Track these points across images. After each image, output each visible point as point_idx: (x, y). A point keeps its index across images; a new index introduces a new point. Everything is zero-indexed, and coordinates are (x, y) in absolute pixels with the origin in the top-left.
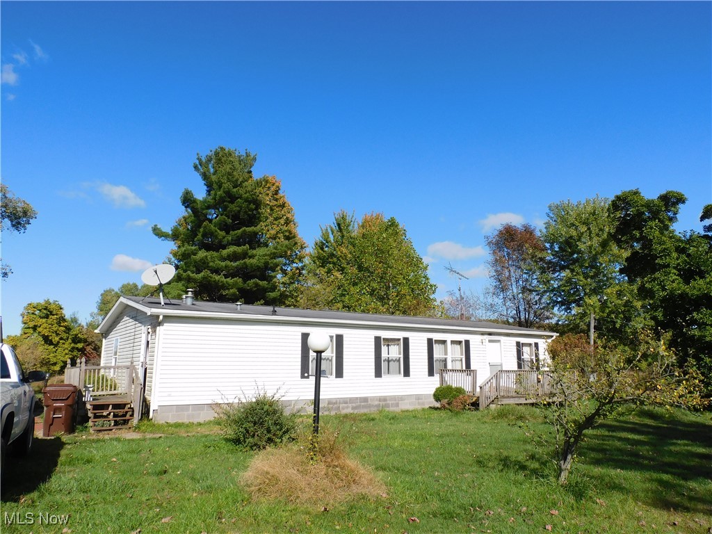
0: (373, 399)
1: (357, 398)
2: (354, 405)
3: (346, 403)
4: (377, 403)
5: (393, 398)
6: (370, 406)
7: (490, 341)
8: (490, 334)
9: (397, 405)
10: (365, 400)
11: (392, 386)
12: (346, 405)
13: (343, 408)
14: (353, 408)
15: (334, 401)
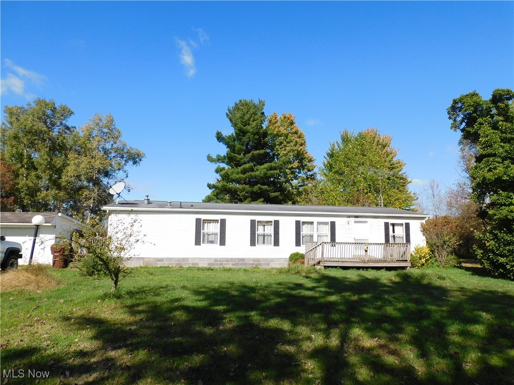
0: (249, 259)
1: (236, 259)
2: (233, 263)
3: (228, 261)
4: (251, 262)
5: (266, 260)
6: (246, 264)
7: (356, 222)
8: (357, 217)
9: (268, 264)
10: (243, 260)
11: (265, 252)
12: (228, 262)
13: (225, 264)
14: (233, 265)
15: (219, 260)
